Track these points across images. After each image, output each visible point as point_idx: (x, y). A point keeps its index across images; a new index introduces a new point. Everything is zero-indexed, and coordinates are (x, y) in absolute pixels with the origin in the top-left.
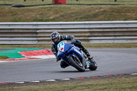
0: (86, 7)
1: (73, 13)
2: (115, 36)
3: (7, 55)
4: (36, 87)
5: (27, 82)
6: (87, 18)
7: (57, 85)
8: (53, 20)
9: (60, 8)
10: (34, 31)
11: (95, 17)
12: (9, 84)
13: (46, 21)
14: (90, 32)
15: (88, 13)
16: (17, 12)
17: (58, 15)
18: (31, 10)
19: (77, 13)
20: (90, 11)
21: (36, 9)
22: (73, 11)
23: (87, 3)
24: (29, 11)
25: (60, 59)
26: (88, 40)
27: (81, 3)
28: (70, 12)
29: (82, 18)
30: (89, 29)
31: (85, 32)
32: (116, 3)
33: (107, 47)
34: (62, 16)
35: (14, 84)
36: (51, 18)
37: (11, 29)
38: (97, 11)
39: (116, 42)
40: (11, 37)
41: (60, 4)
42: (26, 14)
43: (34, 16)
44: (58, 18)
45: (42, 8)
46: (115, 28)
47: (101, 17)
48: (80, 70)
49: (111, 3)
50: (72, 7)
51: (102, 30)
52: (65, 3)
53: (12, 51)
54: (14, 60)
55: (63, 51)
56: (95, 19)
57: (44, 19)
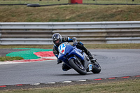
0: (103, 7)
1: (90, 13)
2: (133, 37)
3: (22, 56)
4: (52, 89)
5: (43, 84)
6: (104, 18)
7: (73, 87)
8: (69, 20)
9: (77, 7)
10: (50, 31)
11: (112, 17)
12: (24, 86)
13: (62, 21)
14: (107, 33)
15: (105, 13)
16: (33, 12)
17: (74, 15)
18: (47, 10)
19: (94, 13)
20: (106, 11)
21: (52, 9)
22: (90, 11)
23: (103, 2)
24: (45, 10)
25: (61, 62)
26: (105, 41)
27: (98, 2)
28: (86, 12)
29: (98, 18)
30: (106, 29)
31: (102, 33)
32: (133, 3)
33: (124, 47)
34: (79, 16)
35: (29, 86)
36: (67, 18)
37: (26, 29)
38: (114, 11)
39: (133, 42)
40: (26, 38)
41: (77, 3)
42: (42, 14)
43: (49, 15)
44: (74, 18)
45: (58, 8)
46: (133, 28)
47: (118, 17)
48: (81, 74)
49: (129, 3)
50: (89, 7)
51: (119, 30)
52: (81, 3)
53: (27, 52)
54: (29, 61)
55: (64, 53)
56: (112, 19)
57: (60, 19)
